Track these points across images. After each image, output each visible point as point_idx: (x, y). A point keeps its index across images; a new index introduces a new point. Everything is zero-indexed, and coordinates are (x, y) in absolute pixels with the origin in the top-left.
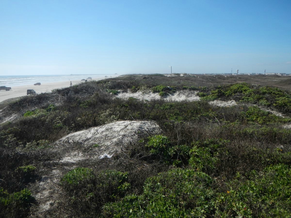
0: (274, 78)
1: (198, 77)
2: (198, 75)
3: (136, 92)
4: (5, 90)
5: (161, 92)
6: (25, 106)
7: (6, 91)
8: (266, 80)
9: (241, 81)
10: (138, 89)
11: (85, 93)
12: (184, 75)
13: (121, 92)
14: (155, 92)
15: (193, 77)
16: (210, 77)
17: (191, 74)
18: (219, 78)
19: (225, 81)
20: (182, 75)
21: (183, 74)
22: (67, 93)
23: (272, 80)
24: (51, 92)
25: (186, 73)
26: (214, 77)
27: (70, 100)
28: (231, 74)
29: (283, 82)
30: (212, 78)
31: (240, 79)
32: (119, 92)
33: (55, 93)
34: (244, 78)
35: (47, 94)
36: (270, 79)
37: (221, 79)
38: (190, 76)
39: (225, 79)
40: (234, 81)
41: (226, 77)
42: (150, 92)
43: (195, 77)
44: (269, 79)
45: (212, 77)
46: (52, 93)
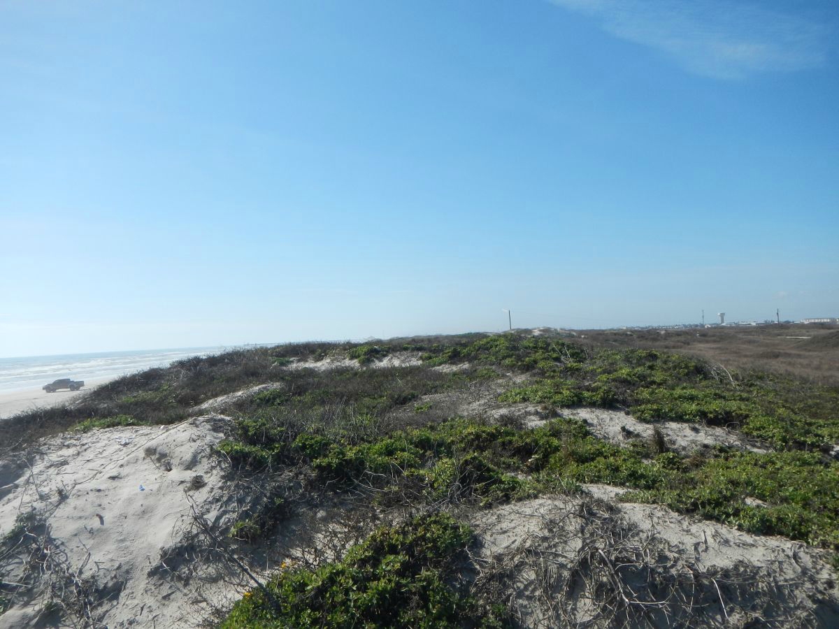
0: (804, 331)
1: (583, 336)
2: (581, 332)
3: (322, 359)
4: (69, 389)
5: (362, 357)
6: (121, 391)
7: (72, 390)
8: (779, 337)
9: (707, 342)
10: (326, 355)
11: (228, 364)
12: (541, 333)
13: (296, 362)
14: (352, 358)
15: (568, 337)
16: (615, 334)
17: (561, 329)
18: (642, 337)
19: (657, 343)
20: (537, 333)
21: (540, 331)
22: (195, 366)
23: (798, 335)
24: (169, 366)
25: (549, 326)
26: (627, 335)
27: (198, 375)
28: (702, 326)
29: (818, 342)
30: (622, 337)
31: (703, 338)
32: (292, 362)
33: (175, 368)
34: (714, 336)
35: (161, 370)
36: (792, 336)
37: (646, 339)
38: (558, 334)
39: (659, 338)
40: (682, 344)
41: (663, 332)
42: (345, 359)
43: (573, 336)
44: (787, 336)
45: (623, 334)
46: (170, 368)
